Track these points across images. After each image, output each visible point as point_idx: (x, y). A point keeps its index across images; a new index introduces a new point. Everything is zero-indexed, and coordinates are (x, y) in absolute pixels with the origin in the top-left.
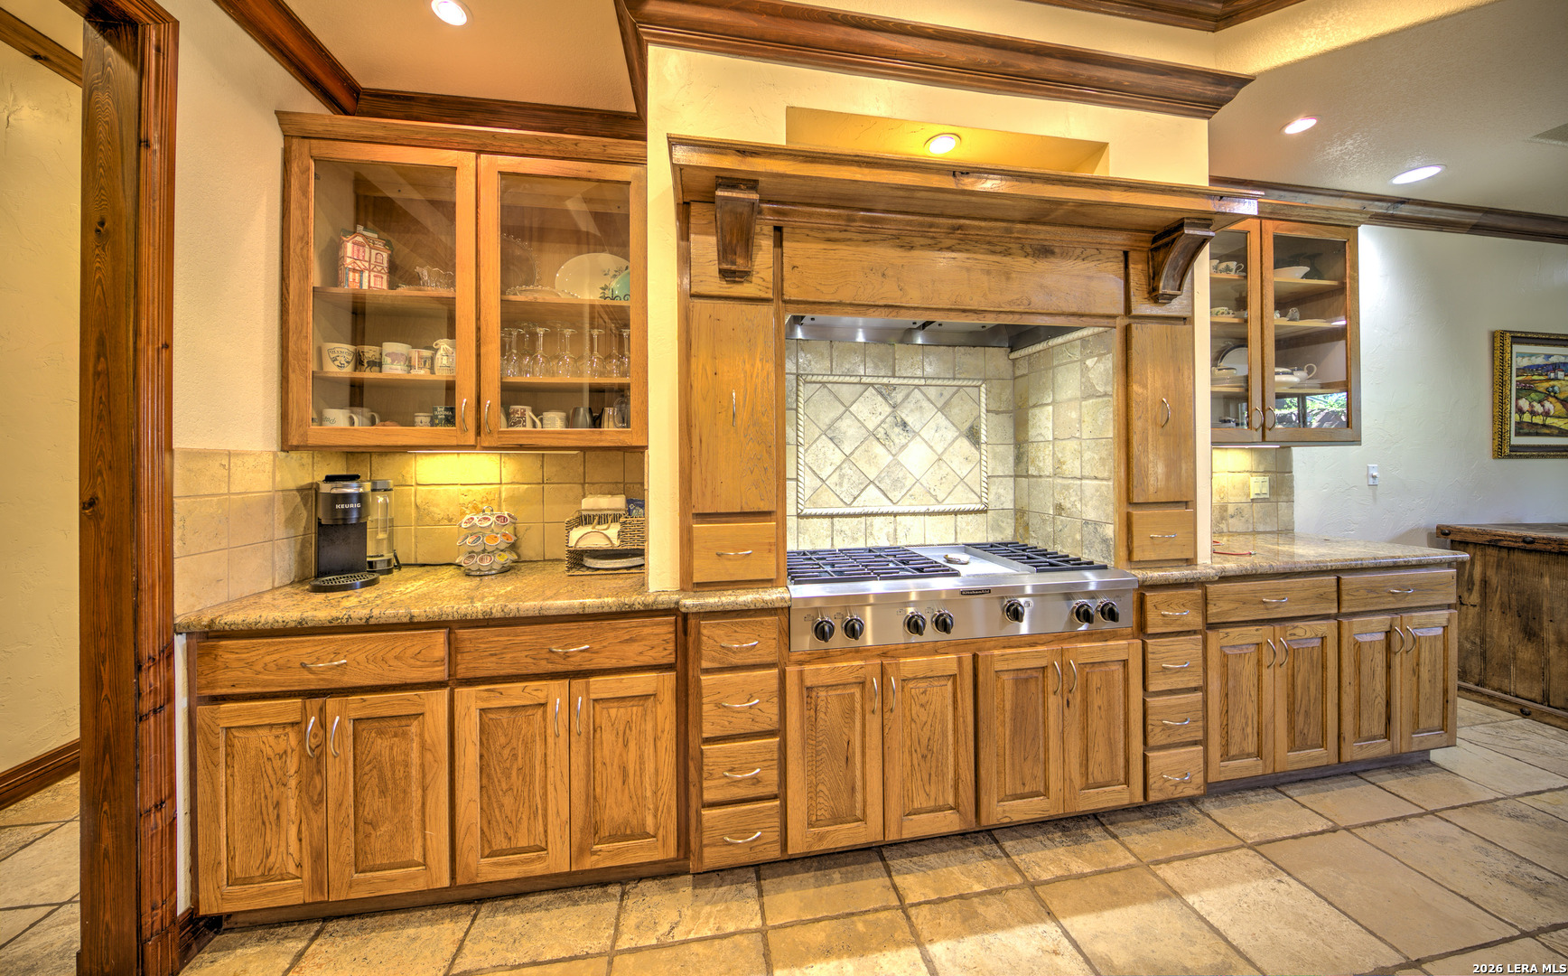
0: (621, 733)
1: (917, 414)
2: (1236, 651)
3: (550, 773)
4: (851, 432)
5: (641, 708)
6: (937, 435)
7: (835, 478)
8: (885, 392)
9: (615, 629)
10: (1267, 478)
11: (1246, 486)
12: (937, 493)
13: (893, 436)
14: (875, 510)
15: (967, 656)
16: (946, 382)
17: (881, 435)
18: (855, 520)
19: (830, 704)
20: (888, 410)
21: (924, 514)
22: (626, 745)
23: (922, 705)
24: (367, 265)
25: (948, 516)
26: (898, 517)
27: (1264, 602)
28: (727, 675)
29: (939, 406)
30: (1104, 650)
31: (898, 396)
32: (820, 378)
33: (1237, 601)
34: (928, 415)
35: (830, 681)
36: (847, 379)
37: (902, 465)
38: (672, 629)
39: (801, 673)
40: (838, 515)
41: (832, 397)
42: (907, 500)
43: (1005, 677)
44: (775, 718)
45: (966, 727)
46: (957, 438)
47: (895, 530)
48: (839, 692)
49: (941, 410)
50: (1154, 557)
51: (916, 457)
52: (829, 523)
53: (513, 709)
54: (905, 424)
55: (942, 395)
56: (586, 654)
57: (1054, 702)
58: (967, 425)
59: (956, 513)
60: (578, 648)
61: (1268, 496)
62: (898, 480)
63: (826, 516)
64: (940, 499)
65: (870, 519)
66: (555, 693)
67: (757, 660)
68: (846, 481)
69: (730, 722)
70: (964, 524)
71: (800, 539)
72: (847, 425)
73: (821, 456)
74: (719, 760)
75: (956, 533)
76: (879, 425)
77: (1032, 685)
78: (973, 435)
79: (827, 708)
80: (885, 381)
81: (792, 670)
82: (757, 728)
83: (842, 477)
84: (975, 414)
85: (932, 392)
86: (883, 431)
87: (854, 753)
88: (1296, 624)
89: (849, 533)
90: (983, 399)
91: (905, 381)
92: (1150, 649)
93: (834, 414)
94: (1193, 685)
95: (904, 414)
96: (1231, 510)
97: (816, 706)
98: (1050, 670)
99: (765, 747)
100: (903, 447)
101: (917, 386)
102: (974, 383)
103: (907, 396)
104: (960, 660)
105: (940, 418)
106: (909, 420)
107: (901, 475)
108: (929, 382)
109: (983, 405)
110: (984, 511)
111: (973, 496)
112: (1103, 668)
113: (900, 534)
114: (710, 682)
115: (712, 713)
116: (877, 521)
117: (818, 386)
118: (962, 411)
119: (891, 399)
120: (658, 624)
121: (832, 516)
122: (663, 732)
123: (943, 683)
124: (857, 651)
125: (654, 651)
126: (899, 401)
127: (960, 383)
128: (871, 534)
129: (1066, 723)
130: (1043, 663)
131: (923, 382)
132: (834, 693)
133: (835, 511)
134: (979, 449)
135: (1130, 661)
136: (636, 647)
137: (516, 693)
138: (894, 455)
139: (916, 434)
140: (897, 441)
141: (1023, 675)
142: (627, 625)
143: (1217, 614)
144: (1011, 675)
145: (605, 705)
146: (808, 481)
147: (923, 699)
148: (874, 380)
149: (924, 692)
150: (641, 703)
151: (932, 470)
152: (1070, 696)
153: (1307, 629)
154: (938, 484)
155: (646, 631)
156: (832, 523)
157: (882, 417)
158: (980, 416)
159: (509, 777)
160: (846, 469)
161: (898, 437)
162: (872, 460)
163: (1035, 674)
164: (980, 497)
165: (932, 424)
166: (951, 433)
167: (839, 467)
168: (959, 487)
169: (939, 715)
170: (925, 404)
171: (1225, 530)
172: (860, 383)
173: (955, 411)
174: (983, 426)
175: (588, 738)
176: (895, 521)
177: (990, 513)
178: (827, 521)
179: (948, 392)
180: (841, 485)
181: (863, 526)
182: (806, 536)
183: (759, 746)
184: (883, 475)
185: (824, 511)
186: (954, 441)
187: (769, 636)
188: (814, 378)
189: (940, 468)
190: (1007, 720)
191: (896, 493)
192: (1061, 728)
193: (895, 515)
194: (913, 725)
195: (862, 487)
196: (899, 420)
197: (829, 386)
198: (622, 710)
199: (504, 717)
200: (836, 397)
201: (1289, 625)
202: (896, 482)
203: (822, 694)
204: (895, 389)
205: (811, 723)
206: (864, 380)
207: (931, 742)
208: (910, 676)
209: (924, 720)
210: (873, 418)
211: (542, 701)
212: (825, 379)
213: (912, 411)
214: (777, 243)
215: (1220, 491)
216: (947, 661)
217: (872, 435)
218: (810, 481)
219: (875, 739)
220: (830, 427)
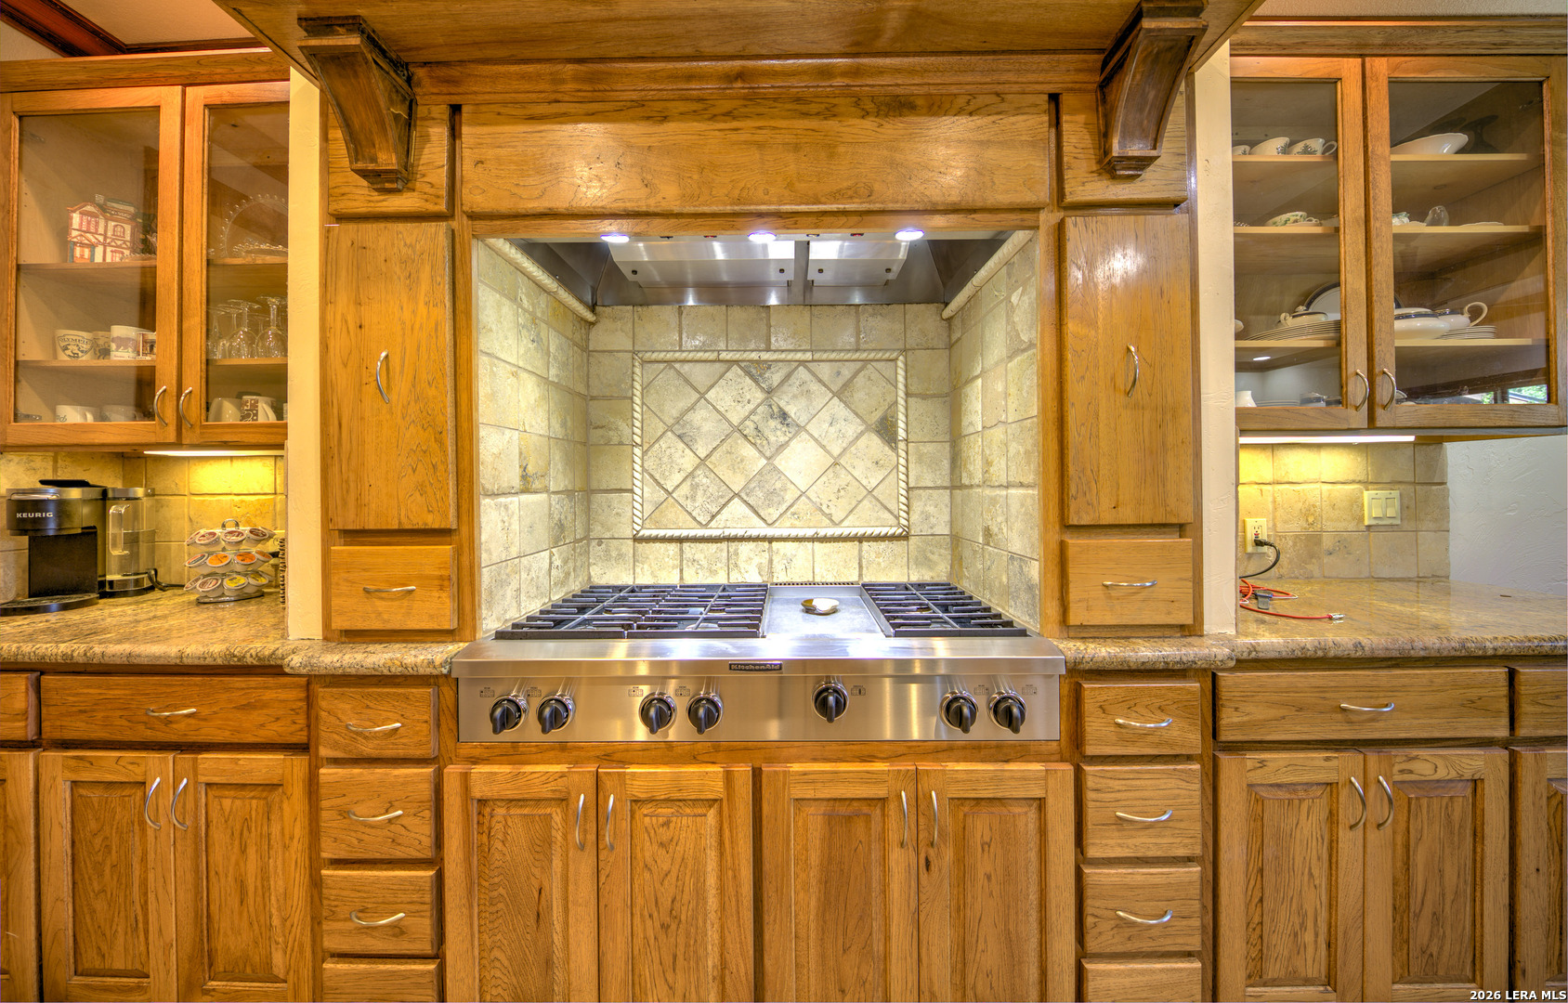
0: (237, 834)
1: (803, 402)
2: (1282, 794)
3: (151, 876)
4: (707, 427)
5: (262, 802)
6: (832, 430)
7: (685, 489)
8: (755, 371)
9: (227, 690)
10: (1396, 494)
11: (1356, 503)
12: (833, 511)
13: (767, 432)
14: (740, 533)
15: (742, 770)
16: (848, 356)
17: (750, 430)
18: (713, 547)
19: (512, 832)
20: (760, 396)
21: (813, 539)
22: (243, 851)
23: (662, 845)
24: (101, 238)
25: (848, 545)
26: (774, 544)
27: (1344, 710)
28: (356, 771)
29: (835, 388)
30: (997, 779)
31: (775, 377)
32: (662, 355)
33: (1284, 705)
34: (819, 403)
35: (510, 794)
36: (700, 355)
37: (780, 472)
38: (303, 695)
39: (465, 777)
40: (687, 539)
41: (681, 381)
42: (787, 521)
43: (811, 810)
44: (428, 841)
45: (738, 886)
46: (862, 434)
47: (771, 561)
48: (526, 811)
49: (838, 394)
50: (1110, 620)
51: (800, 461)
52: (677, 550)
53: (110, 784)
54: (784, 416)
55: (839, 373)
56: (192, 721)
57: (899, 860)
58: (877, 416)
59: (861, 539)
60: (184, 713)
61: (1398, 522)
62: (774, 492)
63: (671, 540)
64: (836, 519)
65: (733, 545)
66: (158, 771)
67: (401, 753)
68: (700, 493)
69: (360, 841)
70: (873, 555)
71: (638, 570)
72: (702, 420)
73: (665, 460)
74: (344, 893)
75: (861, 567)
76: (747, 417)
77: (859, 828)
78: (886, 430)
79: (506, 833)
80: (754, 356)
81: (452, 770)
82: (399, 853)
83: (695, 487)
84: (890, 399)
85: (825, 371)
86: (752, 426)
87: (550, 908)
88: (1415, 752)
89: (704, 563)
90: (901, 379)
91: (783, 356)
92: (1090, 782)
93: (683, 404)
94: (1181, 852)
95: (783, 401)
96: (1327, 542)
97: (490, 829)
98: (892, 806)
99: (411, 883)
100: (782, 447)
101: (802, 363)
102: (887, 355)
103: (788, 376)
104: (729, 778)
105: (837, 407)
106: (791, 410)
107: (778, 485)
108: (817, 356)
109: (901, 386)
110: (905, 537)
111: (887, 515)
112: (997, 809)
113: (778, 566)
114: (331, 779)
115: (334, 824)
116: (745, 548)
117: (662, 366)
118: (869, 394)
119: (765, 381)
120: (284, 687)
121: (680, 540)
122: (292, 838)
123: (700, 811)
124: (563, 746)
125: (279, 723)
126: (775, 384)
127: (864, 356)
128: (736, 565)
129: (923, 898)
130: (880, 792)
131: (808, 356)
132: (519, 811)
133: (684, 533)
134: (895, 449)
135: (1050, 801)
136: (257, 716)
137: (111, 765)
138: (768, 459)
139: (800, 428)
140: (772, 439)
141: (843, 810)
142: (243, 685)
143: (1241, 726)
144: (823, 808)
145: (217, 793)
146: (648, 493)
147: (665, 834)
148: (737, 356)
149: (667, 824)
150: (264, 794)
151: (824, 478)
152: (932, 852)
153: (1440, 763)
154: (833, 497)
155: (269, 695)
156: (681, 550)
157: (751, 406)
158: (896, 402)
159: (101, 875)
160: (701, 478)
161: (775, 433)
162: (737, 464)
163: (865, 809)
164: (897, 517)
165: (825, 415)
166: (853, 427)
167: (691, 475)
168: (865, 502)
169: (690, 863)
170: (815, 387)
171: (1317, 573)
172: (720, 361)
173: (859, 396)
174: (901, 417)
175: (196, 835)
176: (770, 549)
177: (913, 540)
178: (673, 548)
179: (847, 372)
180: (693, 498)
181: (725, 554)
182: (646, 566)
183: (403, 879)
184: (752, 485)
185: (669, 533)
186: (857, 438)
187: (417, 717)
188: (654, 356)
189: (837, 476)
190: (813, 882)
191: (771, 510)
192: (913, 905)
193: (771, 540)
194: (647, 875)
195: (723, 501)
196: (776, 410)
197: (677, 366)
198: (238, 802)
199: (95, 795)
200: (687, 381)
201: (1399, 753)
202: (772, 496)
203: (500, 811)
204: (769, 368)
205: (479, 852)
206: (724, 356)
207: (677, 905)
208: (643, 796)
209: (666, 868)
210: (739, 408)
211: (140, 779)
212: (669, 356)
213: (795, 397)
214: (454, 134)
215: (1308, 512)
216: (706, 777)
217: (738, 429)
218: (650, 493)
219: (583, 890)
220: (678, 420)
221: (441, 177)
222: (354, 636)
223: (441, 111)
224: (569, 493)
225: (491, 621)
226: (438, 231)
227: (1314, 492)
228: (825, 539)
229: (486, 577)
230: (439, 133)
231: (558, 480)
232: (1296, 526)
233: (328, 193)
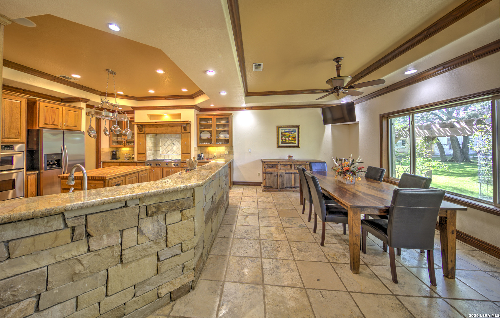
4: (167, 145)
6: (177, 145)
7: (165, 150)
8: (171, 140)
10: (228, 151)
11: (224, 152)
14: (170, 154)
15: (162, 168)
17: (170, 145)
18: (167, 156)
20: (171, 142)
31: (173, 140)
36: (166, 138)
41: (164, 140)
43: (166, 171)
51: (175, 148)
54: (173, 144)
61: (228, 154)
71: (160, 157)
73: (163, 148)
80: (171, 138)
85: (177, 139)
91: (173, 138)
96: (222, 156)
100: (173, 147)
105: (178, 143)
106: (174, 143)
107: (173, 150)
113: (173, 157)
116: (170, 156)
121: (164, 155)
127: (180, 138)
131: (175, 138)
139: (175, 145)
146: (161, 151)
161: (173, 145)
162: (169, 148)
170: (176, 141)
184: (171, 150)
186: (179, 145)
189: (177, 149)
191: (172, 152)
193: (172, 155)
195: (168, 151)
206: (168, 138)
210: (169, 143)
212: (163, 138)
214: (145, 128)
215: (220, 153)
216: (159, 169)
217: (169, 145)
218: (162, 151)
219: (152, 175)
220: (164, 144)
221: (144, 131)
222: (139, 160)
223: (144, 127)
224: (154, 151)
225: (147, 160)
226: (144, 135)
227: (221, 151)
228: (177, 155)
229: (147, 157)
230: (144, 128)
231: (153, 150)
232: (219, 154)
233: (137, 132)
